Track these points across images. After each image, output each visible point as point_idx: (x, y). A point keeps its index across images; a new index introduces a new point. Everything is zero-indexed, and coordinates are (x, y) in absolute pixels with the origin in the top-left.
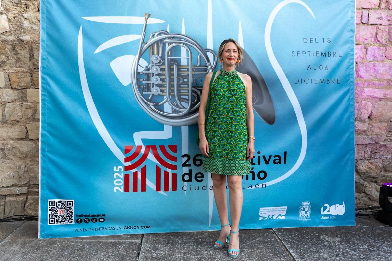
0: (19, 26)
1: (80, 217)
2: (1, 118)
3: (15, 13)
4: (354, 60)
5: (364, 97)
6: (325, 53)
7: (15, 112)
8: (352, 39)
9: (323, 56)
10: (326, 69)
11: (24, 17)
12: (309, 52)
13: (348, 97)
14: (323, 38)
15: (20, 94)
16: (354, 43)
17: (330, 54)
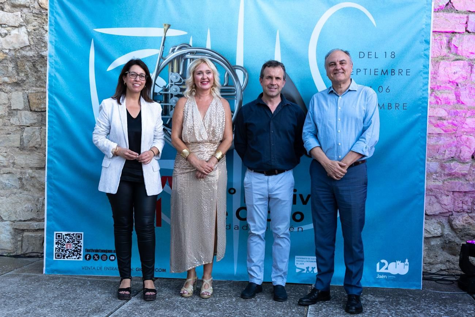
0: (40, 39)
1: (89, 252)
2: (19, 143)
3: (35, 25)
4: (428, 79)
5: (466, 130)
6: (387, 71)
7: (34, 138)
8: (426, 52)
9: (384, 74)
10: (388, 91)
11: (45, 29)
12: (365, 69)
13: (418, 126)
14: (386, 52)
15: (40, 118)
16: (429, 58)
17: (393, 72)
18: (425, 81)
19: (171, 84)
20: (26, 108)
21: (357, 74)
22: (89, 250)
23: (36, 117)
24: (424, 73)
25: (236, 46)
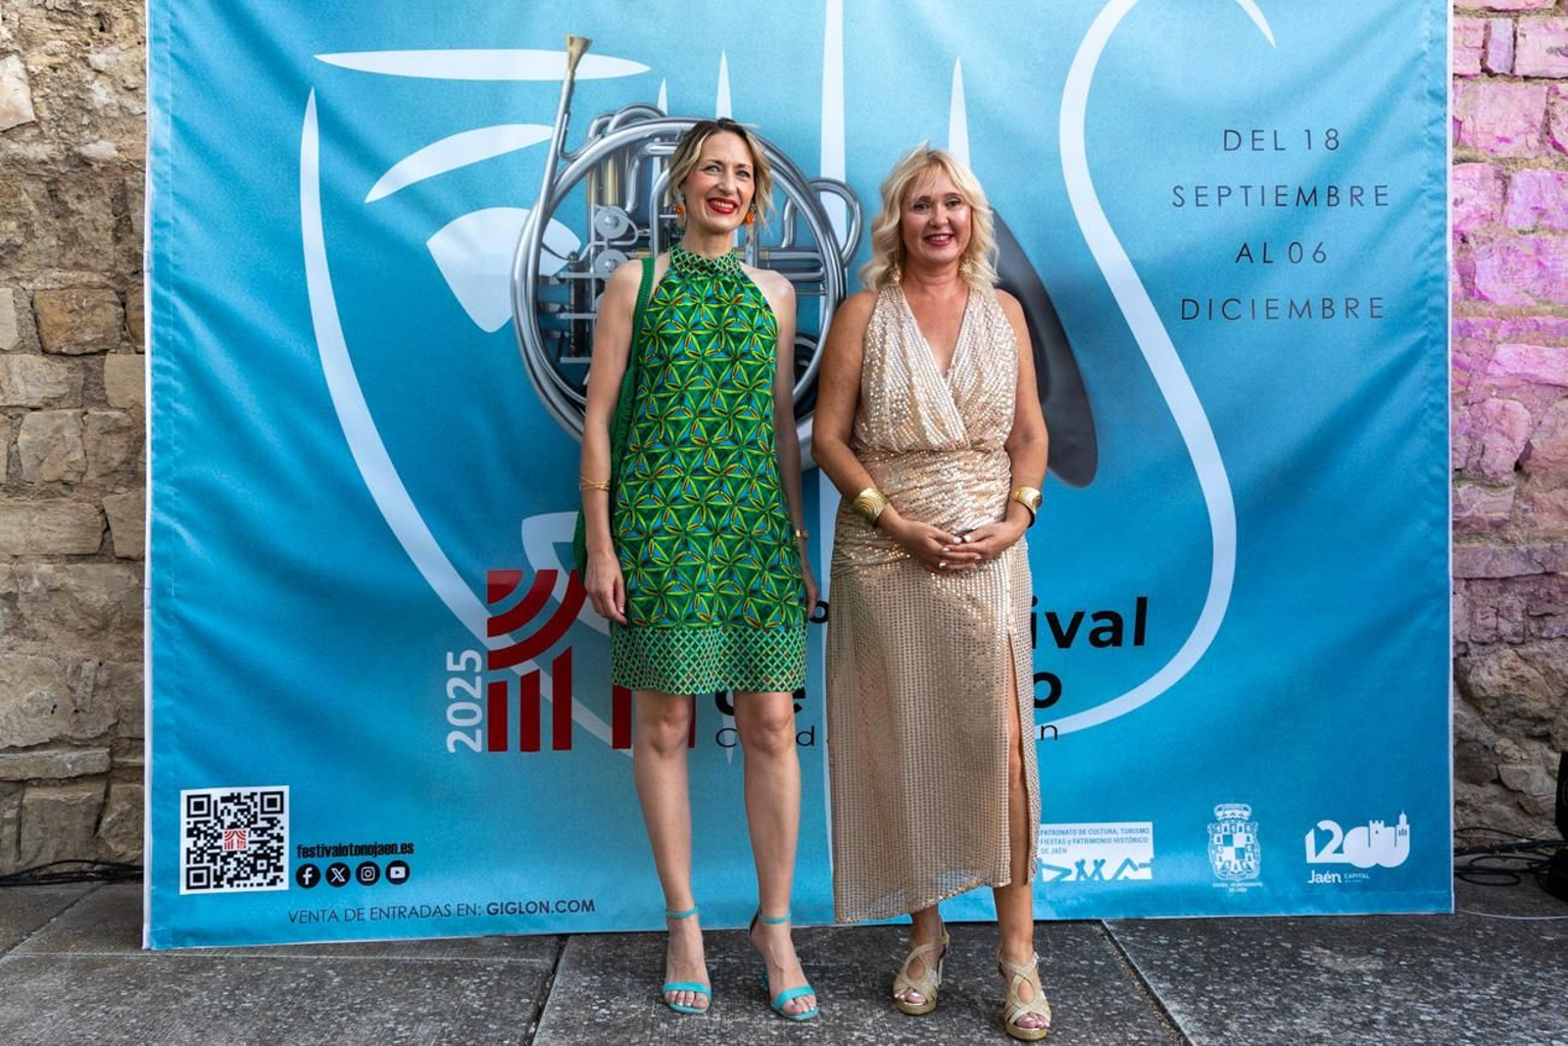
0: (72, 101)
1: (313, 855)
2: (4, 470)
3: (57, 50)
4: (1446, 217)
5: (1497, 383)
6: (1314, 191)
7: (57, 448)
8: (1435, 130)
9: (1307, 203)
10: (1319, 257)
11: (93, 65)
12: (1246, 188)
13: (1419, 373)
14: (1308, 131)
15: (79, 377)
16: (1445, 148)
17: (1335, 195)
18: (1434, 224)
19: (597, 247)
20: (26, 343)
21: (1220, 204)
22: (313, 849)
23: (64, 376)
24: (1430, 197)
25: (820, 112)
